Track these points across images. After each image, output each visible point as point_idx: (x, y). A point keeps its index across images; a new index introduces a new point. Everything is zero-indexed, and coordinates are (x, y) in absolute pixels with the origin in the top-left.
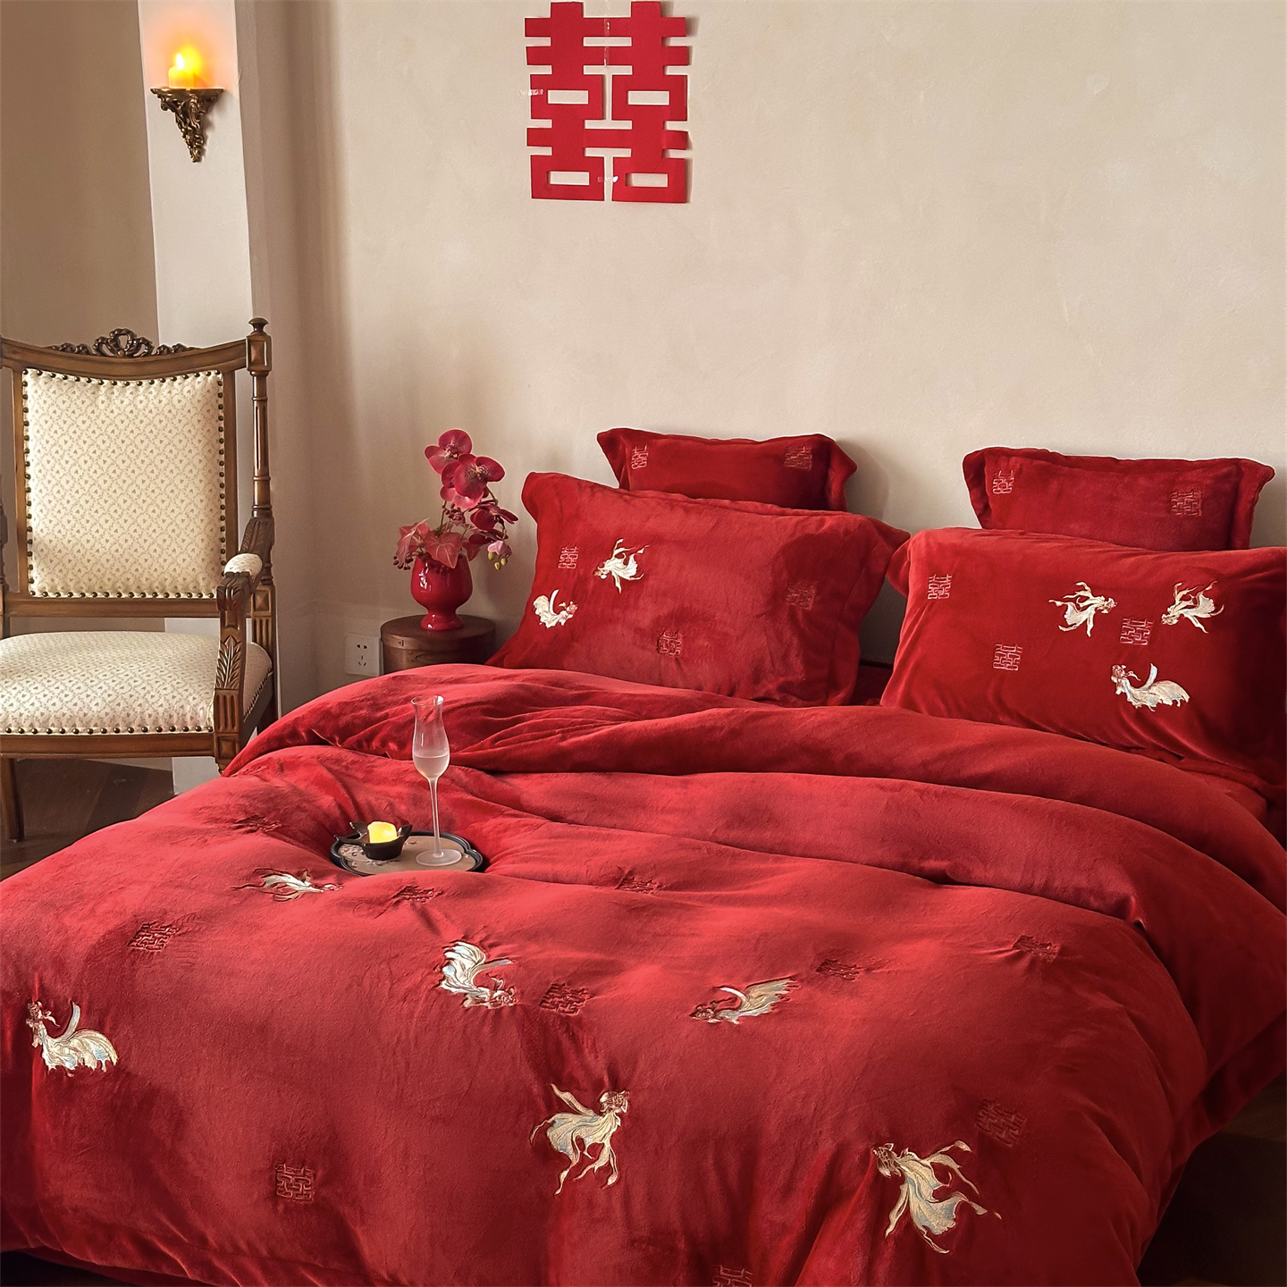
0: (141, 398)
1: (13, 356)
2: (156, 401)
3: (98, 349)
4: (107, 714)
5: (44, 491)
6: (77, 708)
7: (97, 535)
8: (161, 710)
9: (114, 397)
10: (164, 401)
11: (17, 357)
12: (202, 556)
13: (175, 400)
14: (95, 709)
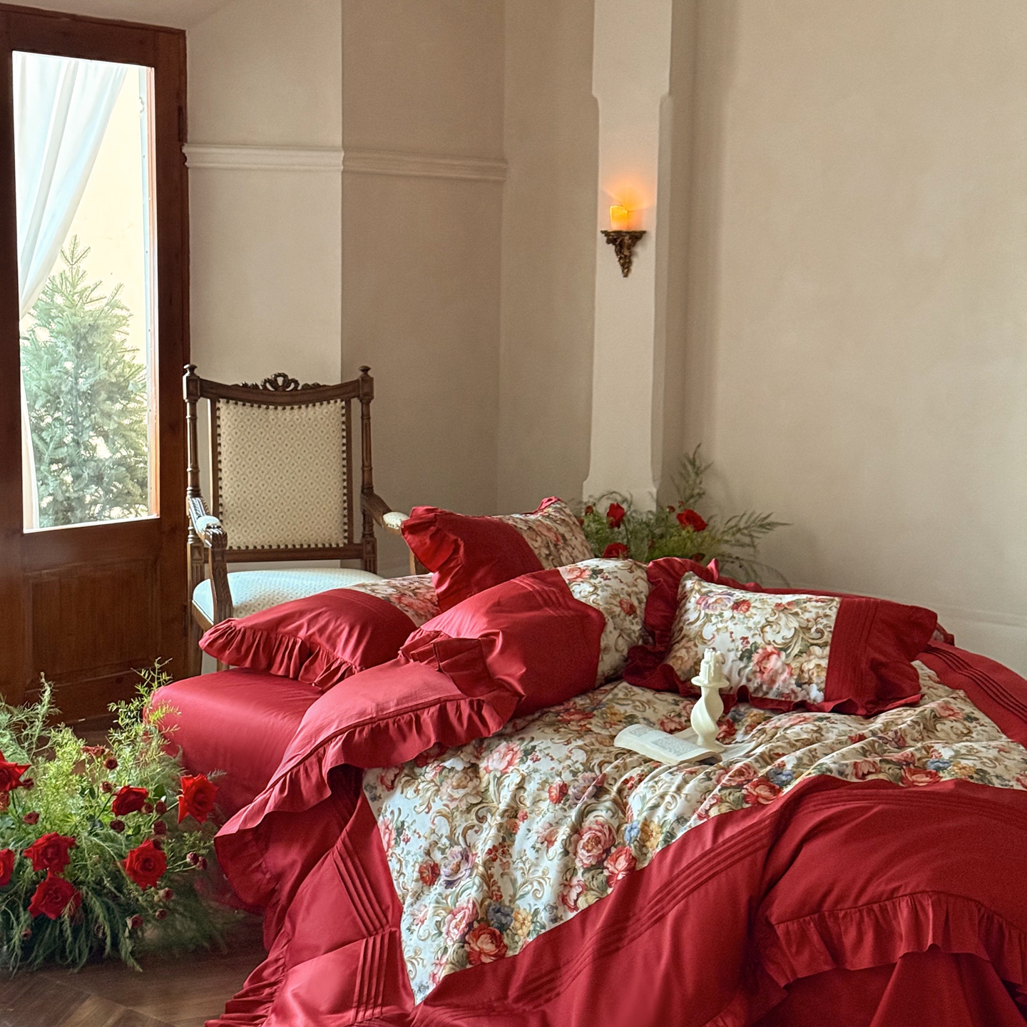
0: (297, 417)
1: (210, 390)
2: (307, 419)
3: (264, 386)
5: (234, 479)
7: (270, 507)
9: (279, 416)
10: (312, 419)
11: (214, 391)
12: (336, 519)
13: (319, 418)
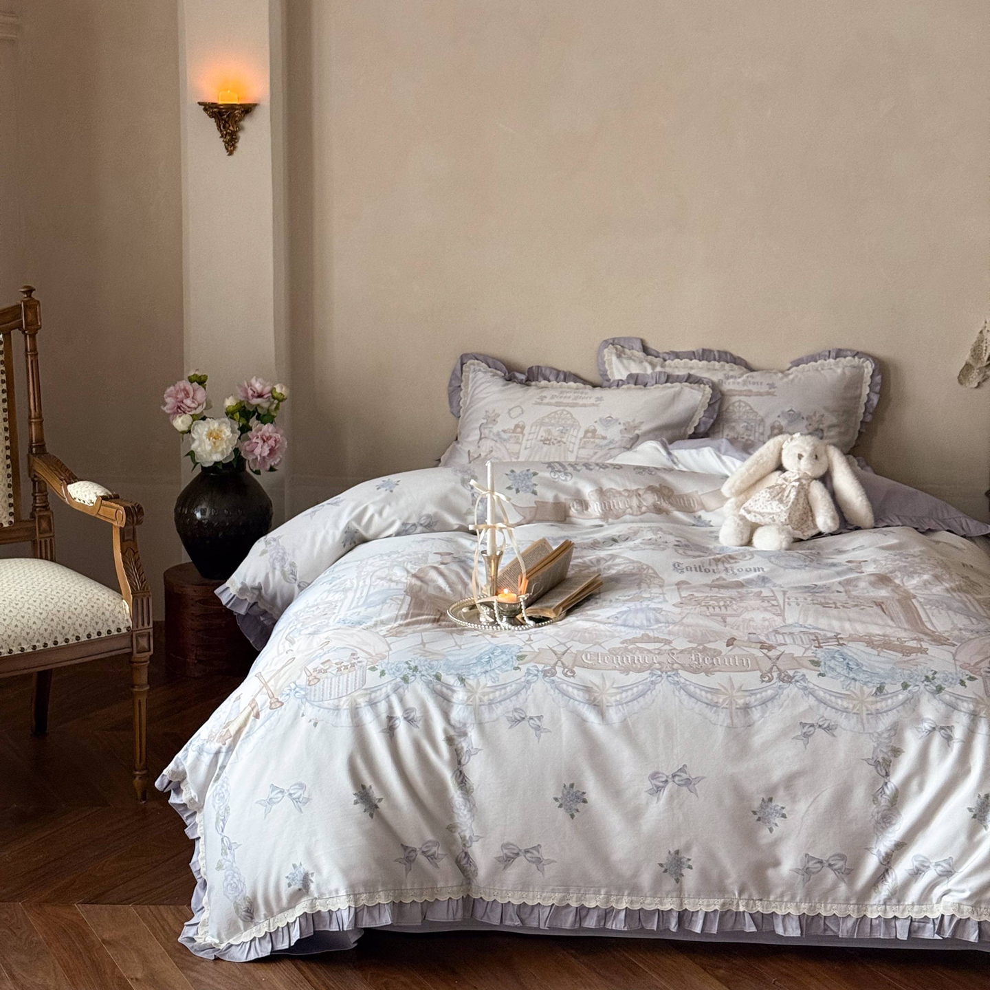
4: (46, 630)
6: (19, 629)
8: (87, 619)
14: (34, 627)
